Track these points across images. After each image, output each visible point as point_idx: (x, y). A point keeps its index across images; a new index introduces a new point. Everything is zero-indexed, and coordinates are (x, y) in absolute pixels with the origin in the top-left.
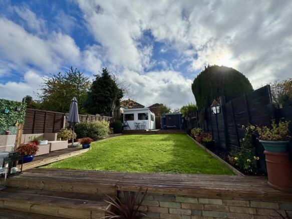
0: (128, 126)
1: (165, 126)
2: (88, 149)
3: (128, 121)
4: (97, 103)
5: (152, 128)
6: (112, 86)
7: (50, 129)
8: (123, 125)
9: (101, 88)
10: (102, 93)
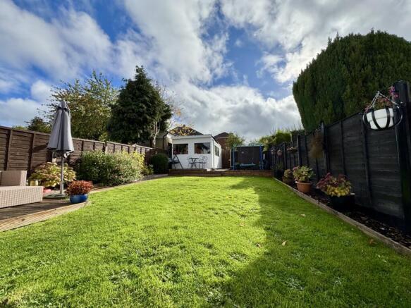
0: (178, 162)
1: (237, 163)
2: (83, 204)
3: (179, 156)
4: (124, 123)
5: (216, 167)
6: (151, 95)
7: (22, 162)
8: (171, 161)
9: (132, 99)
10: (133, 107)
